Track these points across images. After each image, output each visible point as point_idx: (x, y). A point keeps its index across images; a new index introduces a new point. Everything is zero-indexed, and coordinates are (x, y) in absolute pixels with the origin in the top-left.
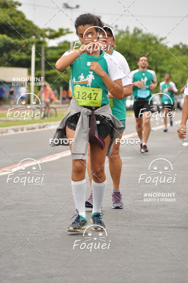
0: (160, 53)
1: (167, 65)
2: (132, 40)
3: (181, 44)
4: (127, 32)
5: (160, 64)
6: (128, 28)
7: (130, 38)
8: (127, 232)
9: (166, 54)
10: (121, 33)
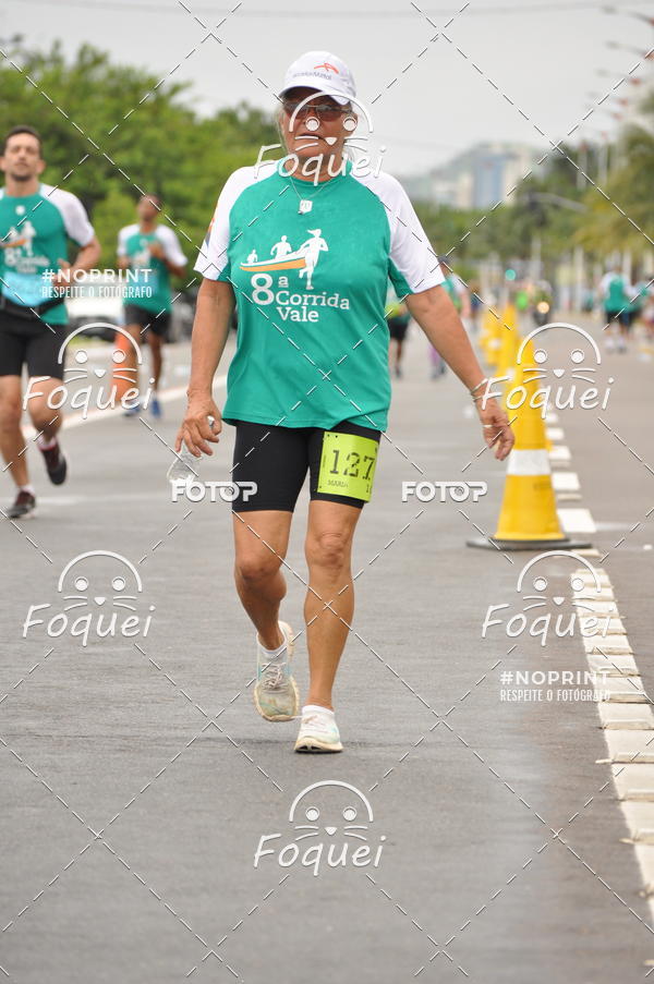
0: (172, 136)
1: (197, 177)
2: (73, 89)
3: (244, 105)
4: (57, 60)
5: (173, 176)
6: (57, 45)
7: (65, 81)
8: (47, 756)
9: (192, 141)
10: (35, 61)
